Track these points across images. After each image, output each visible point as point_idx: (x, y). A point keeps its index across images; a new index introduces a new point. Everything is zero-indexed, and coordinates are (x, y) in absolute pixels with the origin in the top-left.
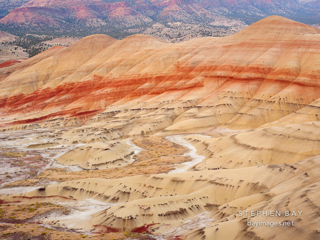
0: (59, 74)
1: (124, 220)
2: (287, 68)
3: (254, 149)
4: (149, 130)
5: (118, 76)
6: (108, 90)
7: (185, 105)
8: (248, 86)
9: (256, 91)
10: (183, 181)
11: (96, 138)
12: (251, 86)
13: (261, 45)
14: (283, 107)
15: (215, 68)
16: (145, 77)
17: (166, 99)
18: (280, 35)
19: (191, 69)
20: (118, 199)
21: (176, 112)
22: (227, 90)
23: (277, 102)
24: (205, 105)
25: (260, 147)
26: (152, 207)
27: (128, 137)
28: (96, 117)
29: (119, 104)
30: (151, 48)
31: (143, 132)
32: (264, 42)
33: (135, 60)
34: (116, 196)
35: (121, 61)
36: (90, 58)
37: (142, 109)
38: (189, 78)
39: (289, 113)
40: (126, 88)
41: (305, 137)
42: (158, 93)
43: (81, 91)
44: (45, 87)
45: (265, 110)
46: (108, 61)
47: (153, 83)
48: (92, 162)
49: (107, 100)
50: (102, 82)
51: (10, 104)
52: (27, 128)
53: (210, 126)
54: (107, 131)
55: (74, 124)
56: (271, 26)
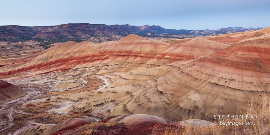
0: (56, 56)
1: (81, 109)
2: (137, 51)
3: (127, 79)
4: (90, 75)
5: (78, 56)
6: (75, 61)
7: (103, 65)
9: (127, 59)
10: (103, 92)
11: (70, 78)
12: (125, 58)
13: (128, 44)
14: (136, 65)
15: (113, 52)
16: (88, 56)
17: (96, 63)
18: (134, 40)
19: (104, 53)
20: (78, 101)
21: (100, 67)
22: (117, 59)
23: (134, 63)
24: (110, 65)
25: (129, 78)
26: (91, 103)
27: (82, 77)
28: (70, 71)
29: (79, 66)
30: (90, 45)
31: (88, 75)
33: (85, 50)
34: (78, 100)
35: (79, 50)
36: (68, 49)
37: (87, 67)
38: (104, 56)
39: (138, 66)
40: (81, 60)
41: (144, 74)
42: (93, 61)
43: (64, 61)
44: (51, 60)
45: (130, 66)
46: (75, 50)
47: (91, 58)
48: (68, 87)
49: (74, 64)
50: (72, 58)
51: (37, 67)
52: (43, 76)
53: (112, 72)
54: (74, 76)
55: (62, 74)
56: (131, 37)
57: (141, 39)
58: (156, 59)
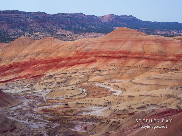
1: (123, 111)
2: (138, 51)
3: (147, 85)
4: (79, 82)
5: (43, 58)
7: (91, 70)
8: (120, 60)
9: (125, 62)
12: (122, 60)
13: (121, 41)
15: (100, 53)
16: (60, 58)
17: (79, 68)
18: (130, 36)
19: (86, 54)
21: (88, 73)
22: (111, 62)
23: (138, 67)
24: (102, 70)
28: (43, 78)
29: (51, 72)
30: (58, 44)
31: (77, 83)
32: (123, 39)
33: (51, 50)
34: (105, 104)
35: (43, 51)
36: (23, 49)
37: (67, 73)
38: (87, 58)
39: (145, 72)
40: (52, 64)
41: (169, 78)
42: (71, 66)
43: (24, 66)
44: (2, 65)
45: (134, 71)
46: (35, 51)
47: (66, 61)
48: (69, 95)
49: (43, 70)
50: (35, 61)
55: (33, 82)
56: (124, 32)
57: (139, 34)
58: (169, 61)
